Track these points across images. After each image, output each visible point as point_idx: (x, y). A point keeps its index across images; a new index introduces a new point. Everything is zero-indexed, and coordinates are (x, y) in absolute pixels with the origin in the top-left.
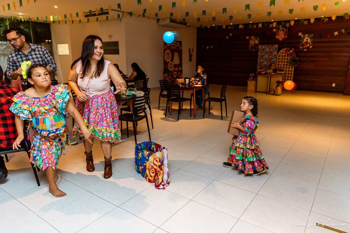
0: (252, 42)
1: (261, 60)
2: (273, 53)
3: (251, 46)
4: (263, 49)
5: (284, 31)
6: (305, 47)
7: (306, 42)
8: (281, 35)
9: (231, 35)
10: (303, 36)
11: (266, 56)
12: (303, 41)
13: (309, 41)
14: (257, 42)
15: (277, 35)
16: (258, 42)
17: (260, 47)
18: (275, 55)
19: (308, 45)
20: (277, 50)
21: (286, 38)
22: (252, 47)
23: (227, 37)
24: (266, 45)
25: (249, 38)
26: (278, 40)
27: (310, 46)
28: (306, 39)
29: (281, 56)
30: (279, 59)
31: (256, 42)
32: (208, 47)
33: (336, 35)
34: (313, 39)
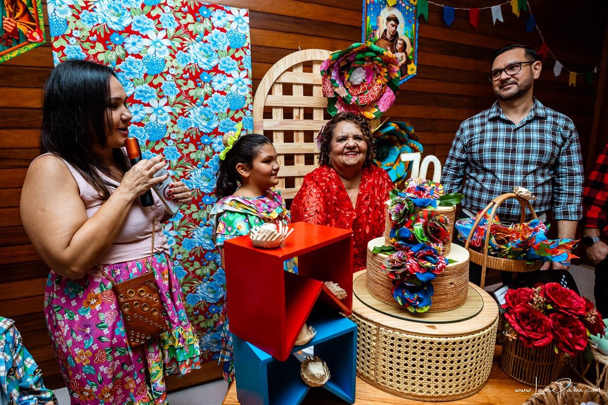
7: (388, 36)
12: (375, 28)
13: (401, 29)
20: (246, 56)
28: (389, 19)
33: (497, 20)
34: (418, 25)
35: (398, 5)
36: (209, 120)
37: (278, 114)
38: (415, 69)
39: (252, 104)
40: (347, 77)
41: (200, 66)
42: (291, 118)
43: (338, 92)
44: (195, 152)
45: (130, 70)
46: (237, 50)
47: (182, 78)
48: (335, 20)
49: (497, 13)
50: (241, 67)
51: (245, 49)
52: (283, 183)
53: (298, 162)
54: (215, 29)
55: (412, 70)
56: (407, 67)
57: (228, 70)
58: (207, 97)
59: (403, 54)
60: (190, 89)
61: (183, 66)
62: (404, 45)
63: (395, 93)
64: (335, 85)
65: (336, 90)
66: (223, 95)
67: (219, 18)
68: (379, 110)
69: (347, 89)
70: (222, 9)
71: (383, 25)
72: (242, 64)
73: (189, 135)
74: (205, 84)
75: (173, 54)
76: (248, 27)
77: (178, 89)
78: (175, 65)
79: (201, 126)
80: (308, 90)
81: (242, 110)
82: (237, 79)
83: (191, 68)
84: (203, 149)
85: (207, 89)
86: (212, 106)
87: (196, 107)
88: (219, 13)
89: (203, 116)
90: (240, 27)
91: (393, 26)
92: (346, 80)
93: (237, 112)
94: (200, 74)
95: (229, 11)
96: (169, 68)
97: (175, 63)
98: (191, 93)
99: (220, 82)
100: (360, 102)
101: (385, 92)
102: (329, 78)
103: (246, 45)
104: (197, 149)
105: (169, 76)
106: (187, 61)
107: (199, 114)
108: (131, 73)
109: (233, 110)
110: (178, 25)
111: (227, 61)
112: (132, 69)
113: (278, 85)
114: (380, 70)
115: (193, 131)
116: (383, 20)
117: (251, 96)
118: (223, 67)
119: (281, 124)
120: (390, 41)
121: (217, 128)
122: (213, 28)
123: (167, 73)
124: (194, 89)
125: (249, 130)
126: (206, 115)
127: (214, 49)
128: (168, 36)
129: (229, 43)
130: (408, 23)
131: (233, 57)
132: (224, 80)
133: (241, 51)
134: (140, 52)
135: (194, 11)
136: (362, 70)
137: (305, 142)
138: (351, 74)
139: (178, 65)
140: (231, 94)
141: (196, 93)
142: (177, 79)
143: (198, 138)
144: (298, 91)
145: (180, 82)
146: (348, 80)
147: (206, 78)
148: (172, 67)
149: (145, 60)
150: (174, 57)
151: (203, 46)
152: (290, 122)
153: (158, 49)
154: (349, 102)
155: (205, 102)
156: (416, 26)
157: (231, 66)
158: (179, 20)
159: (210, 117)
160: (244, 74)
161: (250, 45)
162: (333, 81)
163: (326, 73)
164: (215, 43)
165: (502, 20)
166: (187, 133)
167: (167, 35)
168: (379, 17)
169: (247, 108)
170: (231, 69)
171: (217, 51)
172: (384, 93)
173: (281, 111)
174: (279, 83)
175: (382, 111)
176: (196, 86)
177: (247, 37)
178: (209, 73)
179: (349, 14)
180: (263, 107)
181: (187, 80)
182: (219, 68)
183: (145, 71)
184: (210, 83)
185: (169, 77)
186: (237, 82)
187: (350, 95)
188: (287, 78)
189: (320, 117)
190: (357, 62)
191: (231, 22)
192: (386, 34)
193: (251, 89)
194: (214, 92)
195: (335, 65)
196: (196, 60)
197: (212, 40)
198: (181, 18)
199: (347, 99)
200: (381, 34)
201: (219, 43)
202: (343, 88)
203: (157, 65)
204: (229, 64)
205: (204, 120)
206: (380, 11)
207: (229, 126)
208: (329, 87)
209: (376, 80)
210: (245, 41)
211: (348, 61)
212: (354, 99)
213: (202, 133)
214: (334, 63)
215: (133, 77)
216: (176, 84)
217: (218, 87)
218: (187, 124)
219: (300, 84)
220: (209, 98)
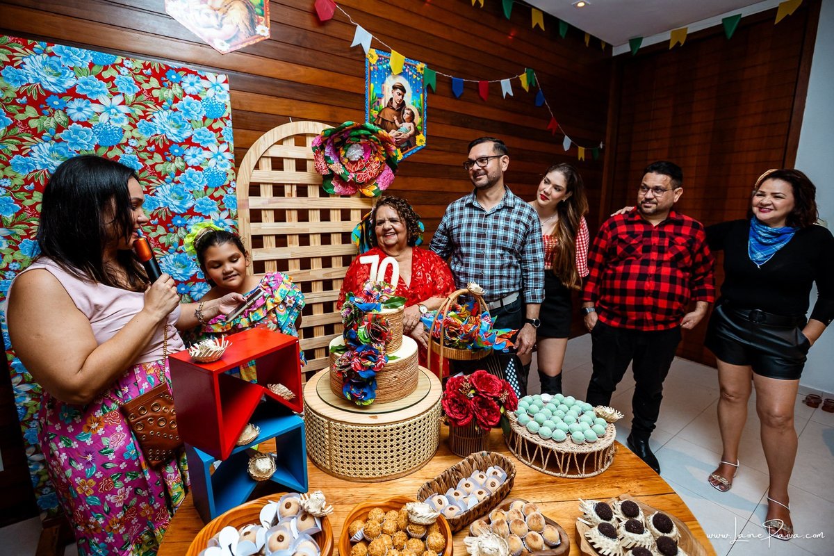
6: (393, 134)
7: (395, 105)
12: (380, 96)
13: (409, 98)
18: (214, 179)
19: (406, 129)
20: (228, 132)
27: (417, 132)
28: (394, 88)
33: (507, 93)
34: (426, 94)
35: (404, 74)
36: (182, 199)
37: (266, 192)
38: (425, 140)
39: (235, 180)
40: (343, 153)
41: (169, 138)
42: (283, 195)
43: (333, 169)
44: (166, 235)
45: (75, 139)
46: (215, 121)
47: (145, 150)
48: (335, 86)
49: (506, 86)
50: (221, 139)
51: (224, 120)
52: (274, 266)
53: (291, 243)
54: (187, 96)
55: (421, 141)
56: (415, 138)
57: (204, 142)
58: (178, 172)
59: (411, 124)
60: (156, 163)
61: (146, 137)
62: (412, 115)
63: (394, 172)
64: (329, 161)
65: (331, 167)
66: (198, 171)
67: (192, 84)
68: (379, 188)
69: (344, 166)
70: (196, 73)
71: (389, 94)
72: (221, 136)
73: (157, 215)
74: (176, 159)
75: (133, 122)
76: (228, 95)
77: (141, 163)
78: (136, 135)
79: (172, 206)
80: (301, 165)
81: (223, 187)
82: (216, 153)
83: (157, 140)
84: (175, 232)
85: (179, 164)
86: (185, 183)
87: (165, 184)
88: (190, 78)
89: (175, 195)
90: (219, 95)
91: (400, 95)
92: (342, 156)
93: (216, 189)
94: (169, 146)
95: (204, 76)
96: (128, 139)
97: (135, 133)
98: (159, 168)
99: (194, 156)
100: (358, 180)
101: (384, 169)
102: (322, 153)
103: (226, 115)
104: (168, 231)
105: (128, 148)
106: (152, 132)
107: (169, 192)
108: (77, 144)
109: (212, 188)
110: (140, 90)
111: (202, 132)
112: (79, 139)
113: (266, 159)
114: (377, 148)
115: (162, 211)
116: (388, 89)
117: (233, 172)
118: (197, 139)
119: (270, 202)
120: (397, 111)
121: (192, 208)
122: (185, 95)
123: (127, 144)
124: (162, 163)
125: (232, 209)
126: (178, 193)
127: (186, 118)
128: (127, 102)
129: (205, 113)
130: (416, 92)
131: (210, 128)
132: (200, 153)
133: (219, 121)
134: (88, 119)
135: (161, 75)
136: (359, 146)
137: (299, 221)
138: (346, 151)
139: (141, 136)
140: (209, 169)
141: (165, 168)
142: (139, 152)
143: (169, 219)
144: (290, 166)
145: (143, 155)
146: (345, 156)
147: (177, 151)
148: (133, 138)
149: (95, 128)
150: (135, 127)
151: (172, 114)
152: (280, 200)
153: (112, 117)
154: (345, 179)
155: (177, 178)
156: (424, 95)
157: (207, 138)
158: (141, 84)
159: (183, 195)
160: (224, 147)
161: (230, 115)
162: (326, 159)
163: (319, 148)
164: (187, 112)
165: (512, 95)
166: (155, 214)
167: (124, 101)
168: (384, 85)
169: (229, 186)
170: (208, 141)
171: (190, 122)
172: (382, 171)
173: (270, 188)
174: (268, 157)
175: (381, 189)
176: (165, 159)
177: (226, 106)
178: (180, 146)
179: (351, 80)
180: (248, 183)
181: (152, 153)
182: (193, 141)
183: (97, 141)
184: (182, 158)
185: (128, 150)
186: (215, 157)
187: (347, 172)
188: (277, 152)
189: (315, 194)
190: (352, 139)
191: (207, 89)
192: (392, 103)
193: (233, 164)
194: (187, 167)
195: (328, 141)
196: (163, 131)
197: (184, 108)
198: (143, 82)
199: (344, 176)
200: (387, 102)
201: (193, 112)
202: (339, 164)
203: (113, 134)
204: (206, 136)
205: (176, 198)
206: (385, 79)
207: (208, 205)
208: (323, 164)
209: (374, 157)
210: (225, 111)
211: (342, 138)
212: (351, 177)
213: (174, 214)
214: (327, 140)
215: (80, 148)
216: (138, 157)
217: (191, 162)
218: (154, 204)
219: (292, 159)
220: (182, 174)
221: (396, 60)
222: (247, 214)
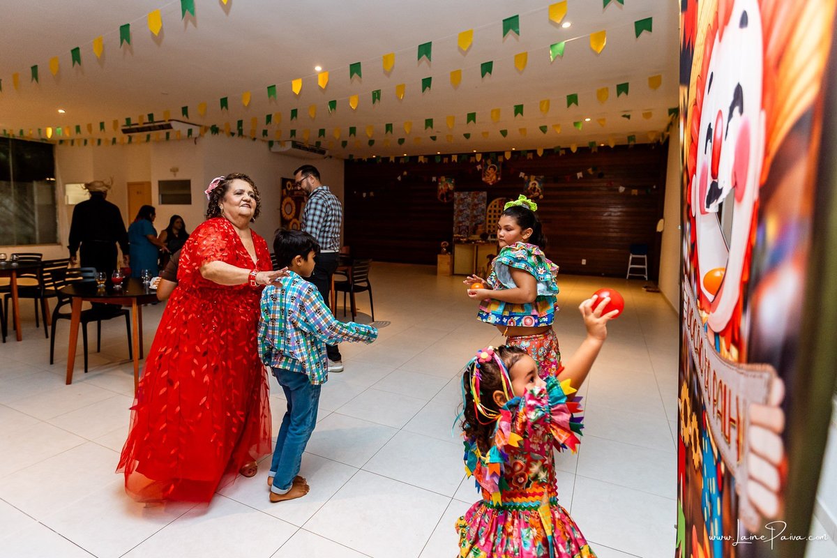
0: (441, 186)
1: (460, 219)
2: (480, 206)
3: (440, 193)
4: (462, 199)
5: (495, 169)
6: (531, 196)
7: (532, 189)
8: (491, 176)
9: (405, 173)
10: (526, 177)
11: (468, 212)
12: (528, 187)
14: (451, 186)
15: (485, 176)
16: (453, 187)
17: (456, 195)
18: (483, 210)
19: (536, 194)
20: (486, 201)
21: (500, 181)
22: (442, 196)
23: (399, 178)
24: (467, 193)
25: (437, 179)
26: (486, 184)
27: (540, 195)
28: (533, 184)
29: (493, 211)
30: (490, 216)
31: (449, 186)
32: (364, 195)
35: (535, 180)
62: (538, 190)
221: (533, 177)
222: (488, 216)
